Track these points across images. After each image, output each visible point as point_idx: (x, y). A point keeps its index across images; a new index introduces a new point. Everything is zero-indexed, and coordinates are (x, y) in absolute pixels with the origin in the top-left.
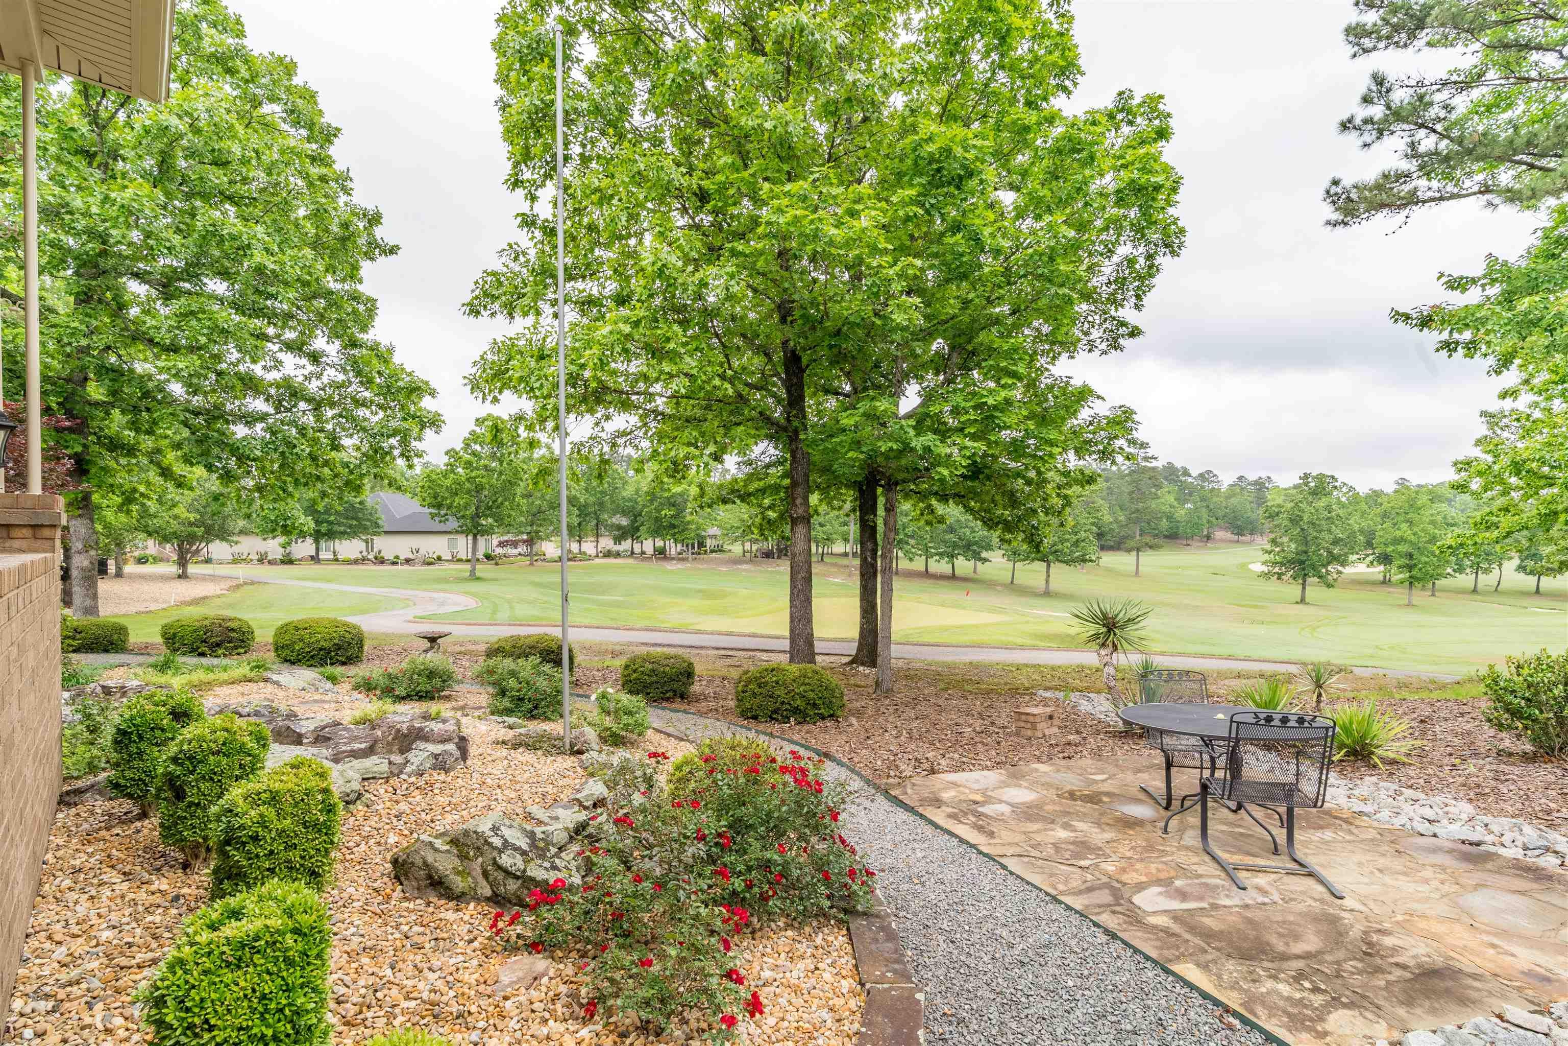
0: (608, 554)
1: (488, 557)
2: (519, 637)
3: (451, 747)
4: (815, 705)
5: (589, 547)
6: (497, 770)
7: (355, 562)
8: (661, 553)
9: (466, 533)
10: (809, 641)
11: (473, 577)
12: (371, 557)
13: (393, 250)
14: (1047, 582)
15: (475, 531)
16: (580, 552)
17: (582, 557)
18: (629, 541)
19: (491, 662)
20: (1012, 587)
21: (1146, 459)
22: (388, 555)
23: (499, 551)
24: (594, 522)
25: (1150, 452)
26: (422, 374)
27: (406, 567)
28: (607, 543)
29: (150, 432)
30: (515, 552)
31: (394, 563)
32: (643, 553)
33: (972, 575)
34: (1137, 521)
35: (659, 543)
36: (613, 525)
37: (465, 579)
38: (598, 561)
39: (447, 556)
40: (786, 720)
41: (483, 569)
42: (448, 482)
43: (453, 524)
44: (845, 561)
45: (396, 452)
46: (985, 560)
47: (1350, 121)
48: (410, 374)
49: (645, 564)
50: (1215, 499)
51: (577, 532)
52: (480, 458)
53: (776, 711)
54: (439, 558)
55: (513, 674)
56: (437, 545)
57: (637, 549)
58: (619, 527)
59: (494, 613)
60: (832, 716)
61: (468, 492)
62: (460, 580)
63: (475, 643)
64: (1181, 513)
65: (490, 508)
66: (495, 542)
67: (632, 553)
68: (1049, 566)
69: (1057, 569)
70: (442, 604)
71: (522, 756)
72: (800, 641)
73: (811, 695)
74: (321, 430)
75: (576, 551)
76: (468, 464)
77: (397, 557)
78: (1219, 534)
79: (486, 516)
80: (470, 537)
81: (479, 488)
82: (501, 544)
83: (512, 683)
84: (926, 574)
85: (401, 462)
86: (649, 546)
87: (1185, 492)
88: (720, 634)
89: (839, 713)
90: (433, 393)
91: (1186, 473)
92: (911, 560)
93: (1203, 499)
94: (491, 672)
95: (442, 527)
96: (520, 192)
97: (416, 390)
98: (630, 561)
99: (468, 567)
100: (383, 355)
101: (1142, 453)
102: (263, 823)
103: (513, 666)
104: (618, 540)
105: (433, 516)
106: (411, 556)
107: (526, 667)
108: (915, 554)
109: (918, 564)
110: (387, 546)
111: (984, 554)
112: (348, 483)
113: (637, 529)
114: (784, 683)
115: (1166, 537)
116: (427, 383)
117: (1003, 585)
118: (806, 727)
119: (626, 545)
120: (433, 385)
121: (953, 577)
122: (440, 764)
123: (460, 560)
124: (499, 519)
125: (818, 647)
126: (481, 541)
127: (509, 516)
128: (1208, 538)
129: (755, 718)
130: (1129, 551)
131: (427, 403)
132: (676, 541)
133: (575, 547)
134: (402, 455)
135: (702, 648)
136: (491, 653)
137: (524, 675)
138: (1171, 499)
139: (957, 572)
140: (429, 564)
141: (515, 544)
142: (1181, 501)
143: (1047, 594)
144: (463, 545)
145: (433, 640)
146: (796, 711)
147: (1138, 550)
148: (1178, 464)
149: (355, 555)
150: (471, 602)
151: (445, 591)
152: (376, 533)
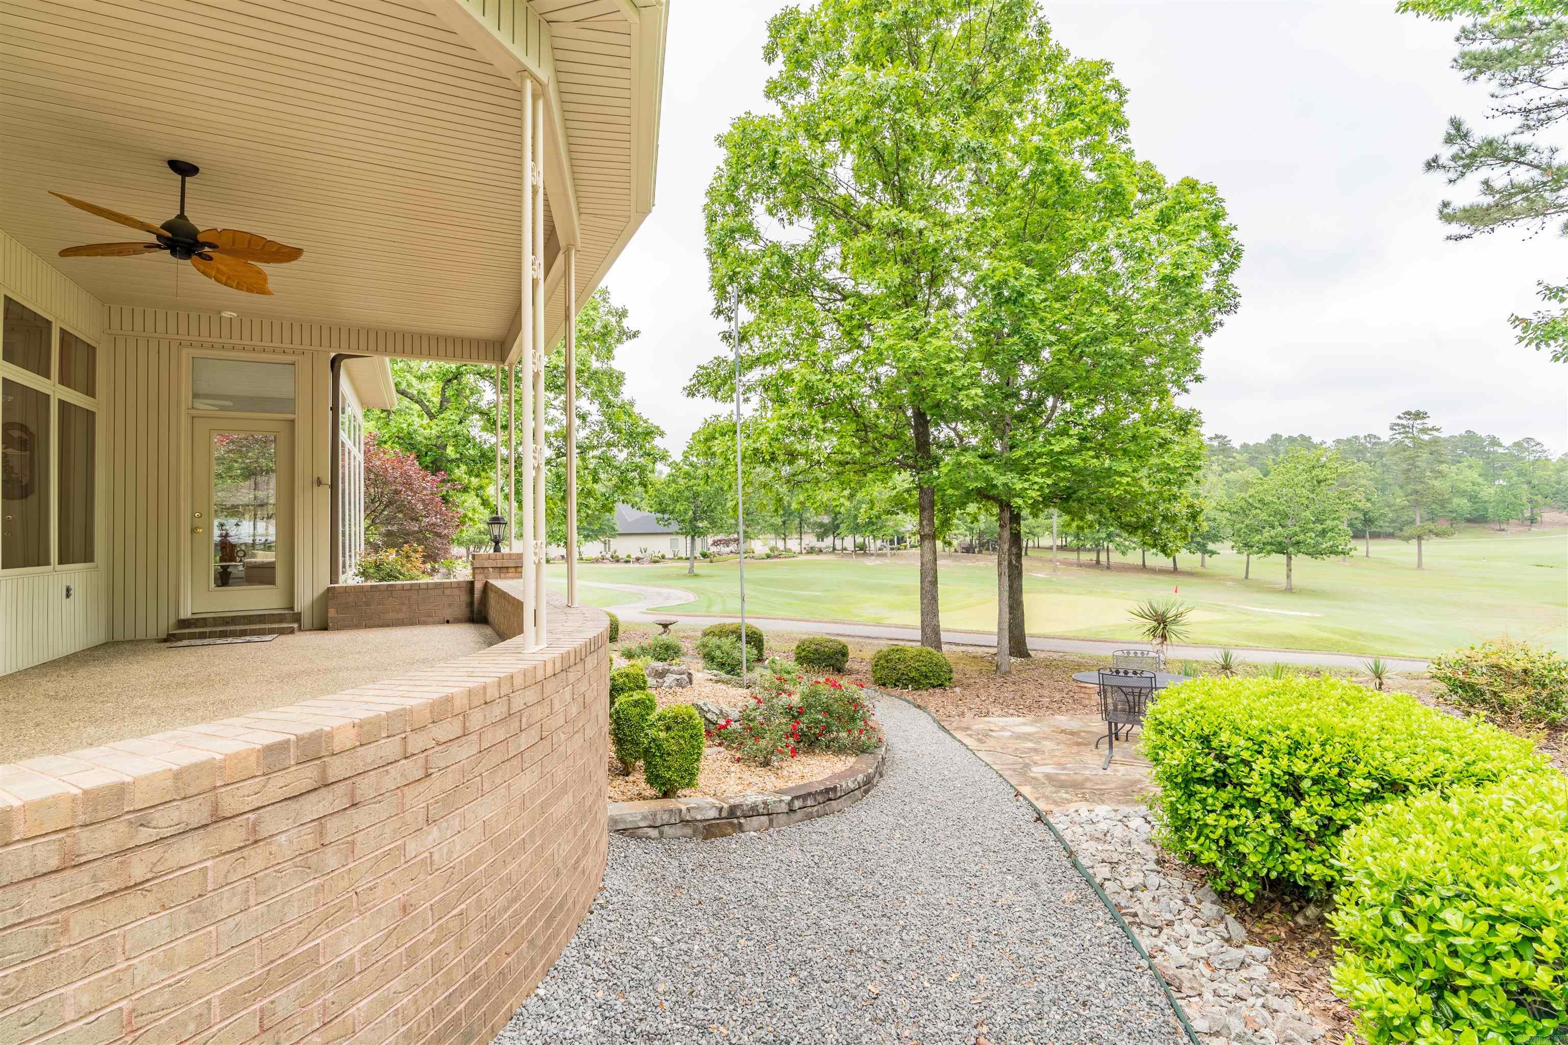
0: (811, 551)
1: (704, 555)
2: (725, 625)
3: (685, 676)
4: (926, 677)
5: (793, 544)
6: (707, 690)
7: (596, 561)
8: (862, 549)
9: (686, 534)
10: (936, 631)
11: (692, 574)
12: (608, 556)
13: (635, 335)
14: (1288, 576)
15: (694, 532)
16: (786, 550)
17: (788, 553)
18: (831, 537)
19: (705, 639)
20: (1246, 581)
21: (1424, 431)
22: (622, 555)
23: (713, 549)
24: (797, 521)
25: (1429, 423)
26: (655, 420)
27: (637, 565)
28: (810, 540)
29: (478, 476)
30: (728, 550)
31: (627, 562)
32: (844, 549)
33: (1199, 569)
34: (1417, 504)
35: (859, 540)
36: (815, 523)
37: (685, 576)
38: (801, 558)
39: (669, 555)
40: (905, 686)
41: (701, 567)
42: (670, 491)
43: (675, 527)
44: (1049, 555)
45: (636, 482)
46: (1212, 553)
47: (1434, 161)
48: (646, 422)
49: (845, 560)
50: (1539, 473)
51: (781, 531)
52: (697, 468)
53: (898, 680)
54: (663, 557)
55: (719, 647)
56: (661, 545)
57: (838, 546)
58: (821, 525)
59: (709, 606)
60: (940, 685)
61: (687, 499)
62: (679, 577)
63: (694, 630)
64: (1488, 492)
65: (705, 512)
66: (710, 541)
67: (834, 549)
68: (1290, 558)
69: (1301, 561)
70: (668, 598)
71: (720, 686)
72: (928, 631)
73: (924, 669)
74: (586, 468)
75: (782, 548)
76: (687, 474)
77: (629, 556)
78: (1548, 516)
79: (702, 519)
80: (689, 538)
81: (696, 495)
82: (715, 543)
83: (718, 653)
84: (1144, 568)
85: (640, 489)
86: (849, 543)
87: (1493, 468)
88: (896, 626)
89: (947, 683)
90: (662, 434)
91: (1494, 442)
92: (1123, 553)
93: (1520, 473)
94: (705, 646)
95: (666, 530)
96: (722, 317)
97: (649, 433)
98: (832, 557)
99: (687, 564)
100: (626, 409)
101: (1418, 424)
102: (624, 683)
103: (718, 642)
104: (821, 537)
105: (658, 520)
106: (640, 555)
107: (726, 643)
108: (1127, 548)
109: (1134, 557)
110: (622, 546)
111: (1211, 546)
112: (604, 506)
113: (838, 527)
114: (904, 659)
115: (1469, 521)
116: (658, 428)
117: (1236, 581)
118: (920, 692)
119: (829, 541)
120: (662, 428)
121: (1175, 571)
122: (679, 684)
123: (681, 558)
124: (713, 523)
125: (944, 637)
126: (698, 541)
127: (722, 519)
128: (1533, 521)
129: (884, 685)
130: (1407, 539)
131: (658, 441)
132: (874, 538)
133: (780, 544)
134: (640, 484)
135: (877, 638)
136: (705, 634)
137: (725, 648)
138: (1474, 475)
139: (1179, 565)
140: (656, 562)
141: (727, 543)
142: (1490, 475)
143: (1289, 590)
144: (682, 544)
145: (665, 626)
146: (912, 680)
147: (1420, 538)
148: (1481, 432)
149: (596, 554)
150: (691, 597)
151: (669, 587)
152: (613, 536)
